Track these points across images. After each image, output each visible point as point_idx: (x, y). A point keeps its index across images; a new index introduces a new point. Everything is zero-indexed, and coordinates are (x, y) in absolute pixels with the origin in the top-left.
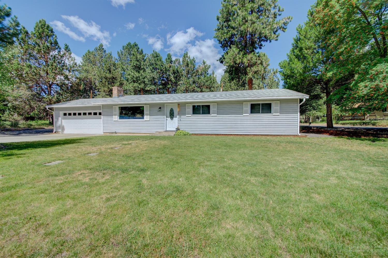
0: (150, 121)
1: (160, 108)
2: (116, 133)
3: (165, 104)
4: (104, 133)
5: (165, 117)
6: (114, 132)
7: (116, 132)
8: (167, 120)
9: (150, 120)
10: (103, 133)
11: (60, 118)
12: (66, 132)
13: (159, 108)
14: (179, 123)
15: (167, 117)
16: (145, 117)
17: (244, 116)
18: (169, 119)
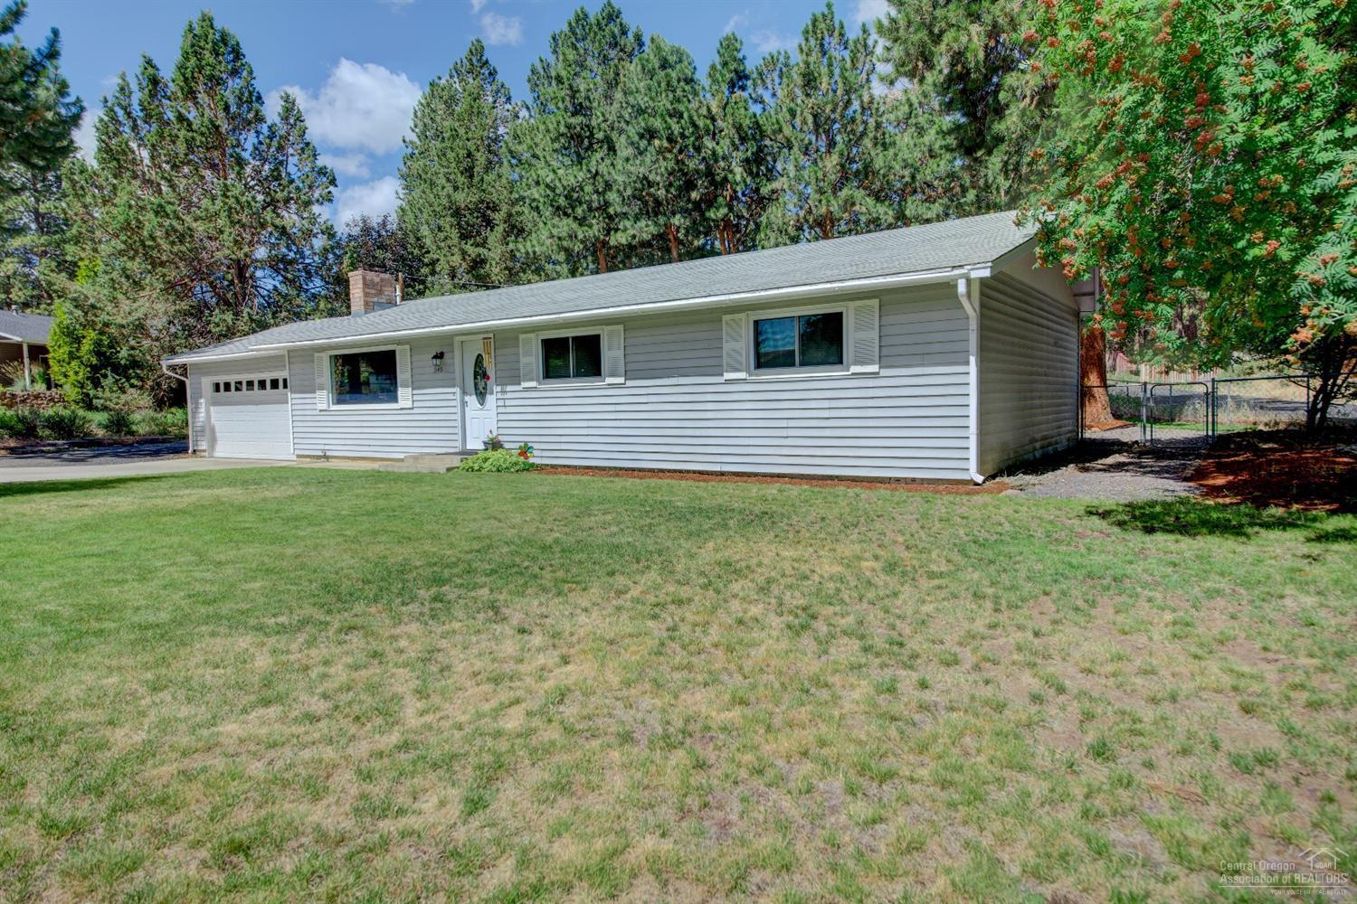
0: (415, 411)
1: (440, 356)
2: (326, 457)
3: (458, 339)
4: (298, 456)
5: (457, 390)
6: (320, 453)
7: (328, 453)
8: (464, 404)
9: (416, 404)
10: (294, 458)
11: (202, 401)
12: (220, 452)
13: (435, 357)
14: (501, 417)
15: (464, 393)
16: (401, 391)
17: (728, 382)
18: (472, 400)
